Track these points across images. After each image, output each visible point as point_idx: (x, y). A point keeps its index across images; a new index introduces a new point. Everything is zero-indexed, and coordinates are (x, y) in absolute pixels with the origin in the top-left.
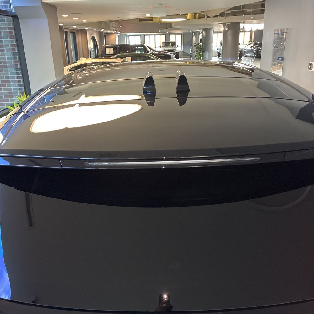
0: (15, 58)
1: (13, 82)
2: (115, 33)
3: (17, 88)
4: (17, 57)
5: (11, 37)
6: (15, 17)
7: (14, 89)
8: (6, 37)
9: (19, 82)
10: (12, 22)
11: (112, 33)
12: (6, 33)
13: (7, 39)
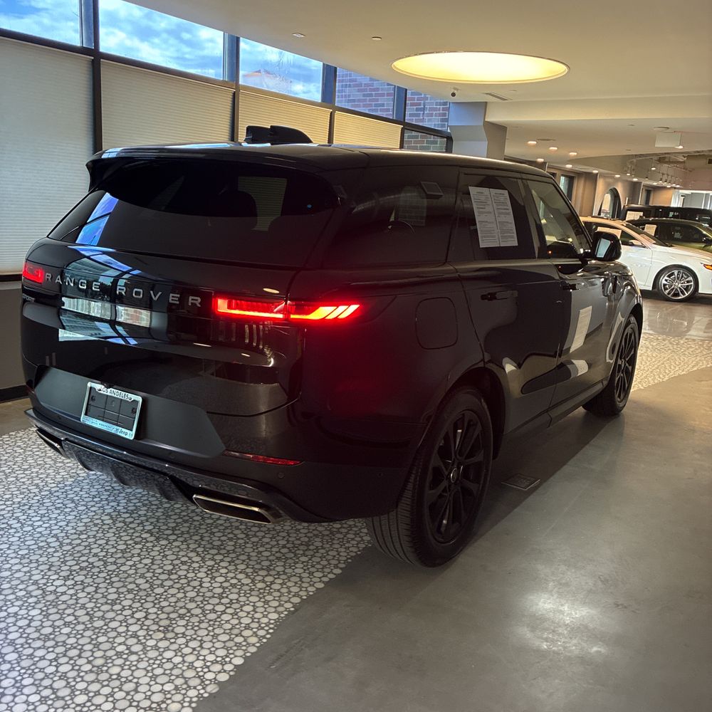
2: (671, 187)
11: (665, 188)
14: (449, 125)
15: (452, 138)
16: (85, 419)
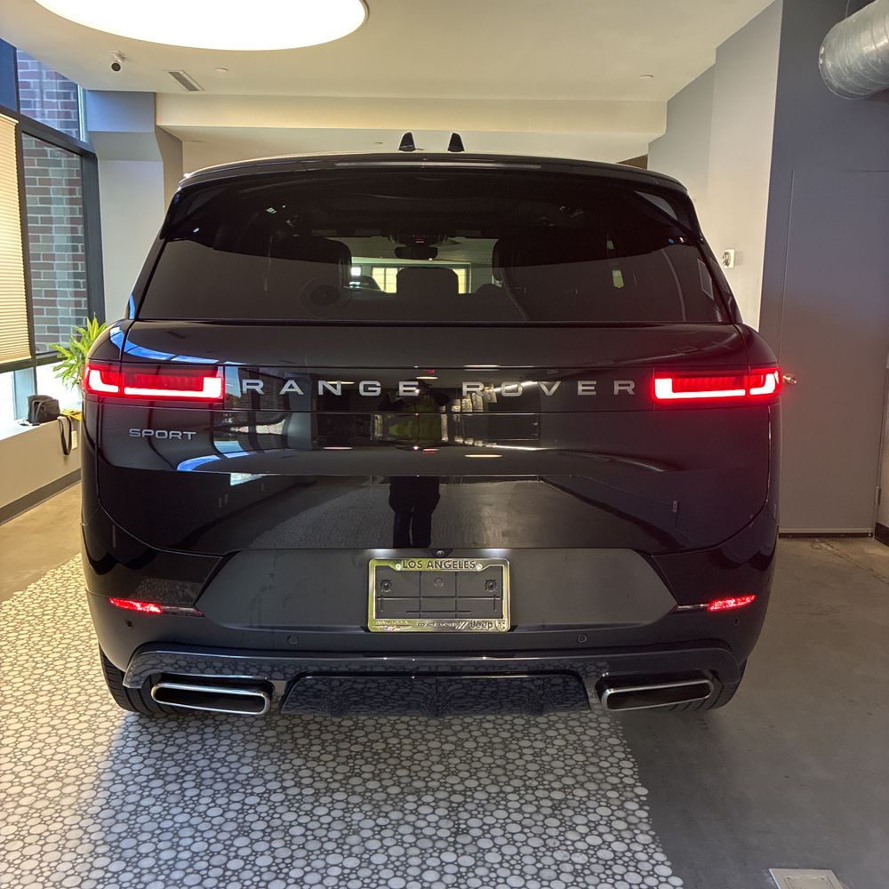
0: (75, 249)
1: (62, 303)
3: (70, 319)
4: (80, 247)
5: (72, 202)
6: (88, 157)
7: (63, 320)
8: (59, 201)
9: (78, 304)
10: (78, 169)
12: (62, 191)
13: (61, 206)
14: (89, 130)
15: (95, 154)
16: (378, 625)
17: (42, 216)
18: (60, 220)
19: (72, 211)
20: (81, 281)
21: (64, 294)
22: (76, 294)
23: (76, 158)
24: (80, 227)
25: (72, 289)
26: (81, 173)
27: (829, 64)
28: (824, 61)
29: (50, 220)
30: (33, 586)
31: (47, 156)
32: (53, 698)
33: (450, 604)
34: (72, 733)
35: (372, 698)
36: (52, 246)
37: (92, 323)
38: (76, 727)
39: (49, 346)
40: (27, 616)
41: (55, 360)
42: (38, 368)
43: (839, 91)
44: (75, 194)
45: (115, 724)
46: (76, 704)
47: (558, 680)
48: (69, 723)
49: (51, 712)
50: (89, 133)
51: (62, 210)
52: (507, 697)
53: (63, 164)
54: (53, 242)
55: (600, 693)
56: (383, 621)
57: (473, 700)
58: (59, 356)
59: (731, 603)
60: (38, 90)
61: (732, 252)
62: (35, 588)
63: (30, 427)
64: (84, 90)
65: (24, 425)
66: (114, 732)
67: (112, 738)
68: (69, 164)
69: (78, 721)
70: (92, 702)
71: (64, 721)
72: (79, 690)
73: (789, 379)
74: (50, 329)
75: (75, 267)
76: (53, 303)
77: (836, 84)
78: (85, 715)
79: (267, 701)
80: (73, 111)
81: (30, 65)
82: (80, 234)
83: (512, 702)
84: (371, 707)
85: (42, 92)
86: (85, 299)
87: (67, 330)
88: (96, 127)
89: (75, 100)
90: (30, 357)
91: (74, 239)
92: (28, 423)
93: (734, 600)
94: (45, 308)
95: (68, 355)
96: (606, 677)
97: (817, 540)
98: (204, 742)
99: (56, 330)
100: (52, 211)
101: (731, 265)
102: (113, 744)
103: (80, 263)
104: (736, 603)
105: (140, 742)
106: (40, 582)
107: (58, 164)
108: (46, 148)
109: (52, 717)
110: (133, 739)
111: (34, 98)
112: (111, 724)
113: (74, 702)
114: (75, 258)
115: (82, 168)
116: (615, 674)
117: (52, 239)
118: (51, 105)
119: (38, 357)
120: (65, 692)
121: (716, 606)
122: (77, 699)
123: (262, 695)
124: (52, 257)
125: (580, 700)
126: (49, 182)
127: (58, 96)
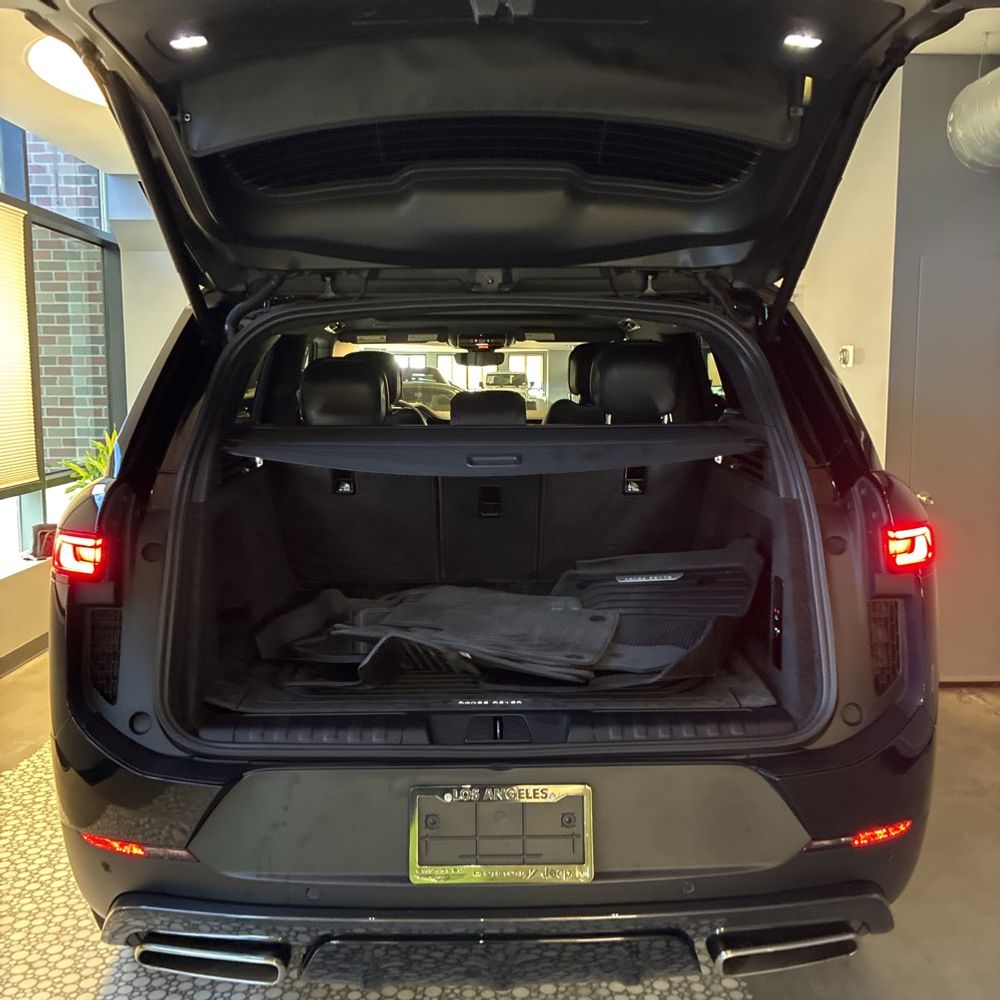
0: (94, 351)
1: (80, 412)
3: (88, 429)
4: (100, 349)
5: (91, 298)
6: (110, 247)
7: (80, 432)
8: (78, 298)
9: (97, 413)
10: (100, 262)
12: (81, 287)
13: (80, 303)
14: (111, 218)
15: (117, 245)
16: (422, 876)
17: (59, 314)
18: (78, 319)
19: (92, 309)
20: (102, 387)
21: (83, 402)
22: (96, 402)
23: (97, 249)
24: (101, 326)
25: (90, 396)
26: (103, 266)
27: (960, 133)
28: (953, 129)
29: (66, 320)
30: (26, 762)
31: (64, 248)
32: (34, 923)
33: (515, 846)
34: (52, 974)
35: (420, 962)
36: (69, 348)
37: (111, 437)
38: (58, 965)
39: (64, 463)
40: (15, 805)
41: (68, 480)
42: (48, 491)
43: (972, 163)
44: (95, 290)
45: (107, 961)
46: (60, 931)
47: (660, 943)
48: (51, 959)
49: (29, 943)
50: (112, 222)
51: (81, 309)
52: (595, 960)
53: (82, 257)
54: (70, 343)
55: (714, 954)
56: (428, 870)
57: (551, 964)
58: (73, 475)
59: (881, 834)
60: (52, 175)
61: (850, 349)
62: (28, 766)
63: (35, 562)
64: (106, 175)
65: (28, 559)
66: (104, 973)
67: (101, 981)
68: (89, 256)
69: (61, 956)
70: (80, 929)
71: (45, 956)
72: (66, 910)
73: (924, 499)
74: (66, 442)
75: (95, 371)
76: (70, 412)
77: (969, 155)
78: (70, 947)
79: (281, 969)
80: (94, 198)
81: (46, 147)
82: (101, 334)
83: (601, 966)
84: (420, 975)
85: (57, 177)
86: (106, 407)
87: (86, 442)
88: (120, 215)
89: (96, 185)
90: (38, 478)
91: (94, 340)
92: (32, 557)
93: (884, 830)
94: (61, 417)
95: (82, 473)
96: (721, 934)
97: (965, 690)
98: (214, 987)
99: (73, 442)
100: (70, 309)
101: (850, 364)
102: (101, 991)
103: (102, 367)
104: (888, 833)
105: (134, 988)
106: (34, 758)
107: (77, 256)
108: (62, 239)
109: (30, 951)
110: (127, 984)
111: (49, 183)
112: (101, 961)
113: (58, 928)
114: (94, 361)
115: (103, 262)
116: (732, 929)
117: (69, 341)
118: (69, 191)
119: (47, 478)
120: (50, 913)
121: (863, 839)
122: (63, 925)
123: (274, 963)
124: (68, 360)
125: (689, 962)
126: (65, 277)
127: (77, 181)
